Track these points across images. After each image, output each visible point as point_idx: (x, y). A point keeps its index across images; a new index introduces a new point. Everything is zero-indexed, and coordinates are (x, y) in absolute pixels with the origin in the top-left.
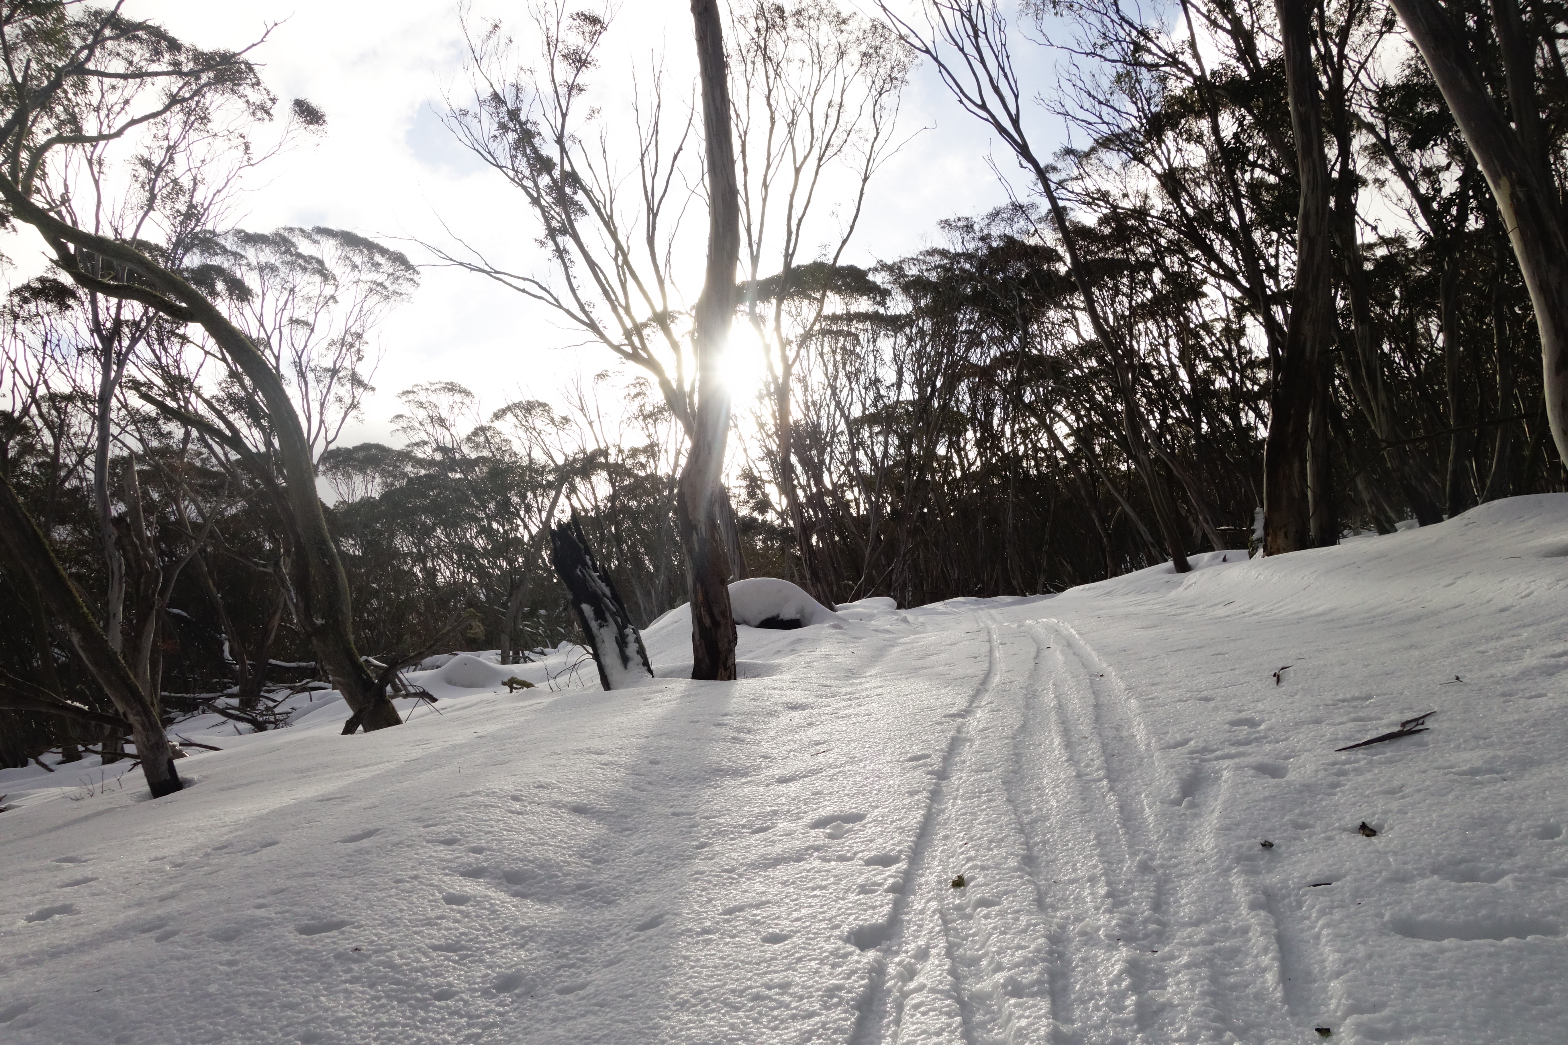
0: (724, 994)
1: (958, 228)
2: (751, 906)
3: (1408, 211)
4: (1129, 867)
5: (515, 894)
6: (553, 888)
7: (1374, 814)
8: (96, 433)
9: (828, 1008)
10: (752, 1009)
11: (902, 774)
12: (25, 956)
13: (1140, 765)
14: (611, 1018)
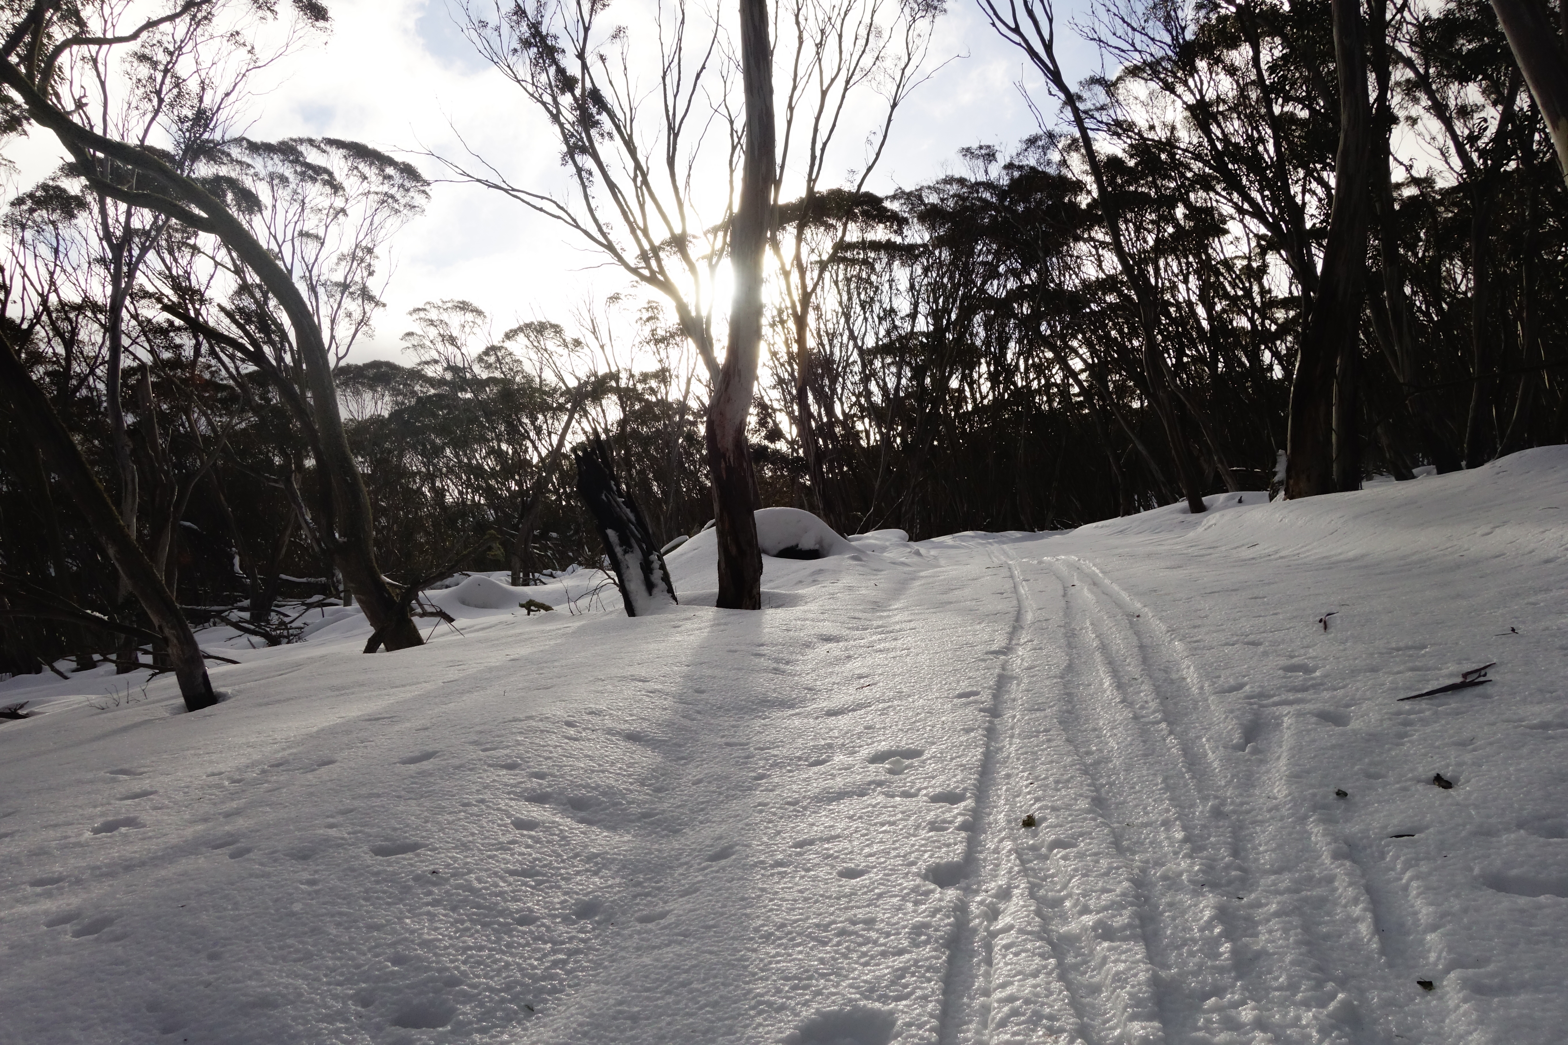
0: (808, 928)
1: (978, 157)
2: (821, 840)
3: (1441, 150)
4: (1202, 812)
5: (581, 821)
6: (619, 815)
7: (1448, 765)
8: (108, 343)
9: (917, 946)
10: (839, 944)
11: (953, 711)
12: (99, 868)
13: (1195, 708)
14: (697, 949)
